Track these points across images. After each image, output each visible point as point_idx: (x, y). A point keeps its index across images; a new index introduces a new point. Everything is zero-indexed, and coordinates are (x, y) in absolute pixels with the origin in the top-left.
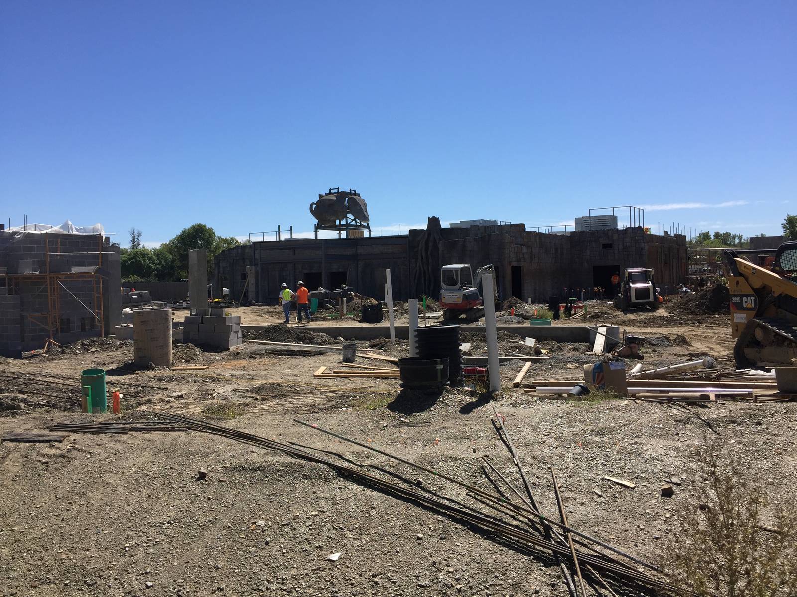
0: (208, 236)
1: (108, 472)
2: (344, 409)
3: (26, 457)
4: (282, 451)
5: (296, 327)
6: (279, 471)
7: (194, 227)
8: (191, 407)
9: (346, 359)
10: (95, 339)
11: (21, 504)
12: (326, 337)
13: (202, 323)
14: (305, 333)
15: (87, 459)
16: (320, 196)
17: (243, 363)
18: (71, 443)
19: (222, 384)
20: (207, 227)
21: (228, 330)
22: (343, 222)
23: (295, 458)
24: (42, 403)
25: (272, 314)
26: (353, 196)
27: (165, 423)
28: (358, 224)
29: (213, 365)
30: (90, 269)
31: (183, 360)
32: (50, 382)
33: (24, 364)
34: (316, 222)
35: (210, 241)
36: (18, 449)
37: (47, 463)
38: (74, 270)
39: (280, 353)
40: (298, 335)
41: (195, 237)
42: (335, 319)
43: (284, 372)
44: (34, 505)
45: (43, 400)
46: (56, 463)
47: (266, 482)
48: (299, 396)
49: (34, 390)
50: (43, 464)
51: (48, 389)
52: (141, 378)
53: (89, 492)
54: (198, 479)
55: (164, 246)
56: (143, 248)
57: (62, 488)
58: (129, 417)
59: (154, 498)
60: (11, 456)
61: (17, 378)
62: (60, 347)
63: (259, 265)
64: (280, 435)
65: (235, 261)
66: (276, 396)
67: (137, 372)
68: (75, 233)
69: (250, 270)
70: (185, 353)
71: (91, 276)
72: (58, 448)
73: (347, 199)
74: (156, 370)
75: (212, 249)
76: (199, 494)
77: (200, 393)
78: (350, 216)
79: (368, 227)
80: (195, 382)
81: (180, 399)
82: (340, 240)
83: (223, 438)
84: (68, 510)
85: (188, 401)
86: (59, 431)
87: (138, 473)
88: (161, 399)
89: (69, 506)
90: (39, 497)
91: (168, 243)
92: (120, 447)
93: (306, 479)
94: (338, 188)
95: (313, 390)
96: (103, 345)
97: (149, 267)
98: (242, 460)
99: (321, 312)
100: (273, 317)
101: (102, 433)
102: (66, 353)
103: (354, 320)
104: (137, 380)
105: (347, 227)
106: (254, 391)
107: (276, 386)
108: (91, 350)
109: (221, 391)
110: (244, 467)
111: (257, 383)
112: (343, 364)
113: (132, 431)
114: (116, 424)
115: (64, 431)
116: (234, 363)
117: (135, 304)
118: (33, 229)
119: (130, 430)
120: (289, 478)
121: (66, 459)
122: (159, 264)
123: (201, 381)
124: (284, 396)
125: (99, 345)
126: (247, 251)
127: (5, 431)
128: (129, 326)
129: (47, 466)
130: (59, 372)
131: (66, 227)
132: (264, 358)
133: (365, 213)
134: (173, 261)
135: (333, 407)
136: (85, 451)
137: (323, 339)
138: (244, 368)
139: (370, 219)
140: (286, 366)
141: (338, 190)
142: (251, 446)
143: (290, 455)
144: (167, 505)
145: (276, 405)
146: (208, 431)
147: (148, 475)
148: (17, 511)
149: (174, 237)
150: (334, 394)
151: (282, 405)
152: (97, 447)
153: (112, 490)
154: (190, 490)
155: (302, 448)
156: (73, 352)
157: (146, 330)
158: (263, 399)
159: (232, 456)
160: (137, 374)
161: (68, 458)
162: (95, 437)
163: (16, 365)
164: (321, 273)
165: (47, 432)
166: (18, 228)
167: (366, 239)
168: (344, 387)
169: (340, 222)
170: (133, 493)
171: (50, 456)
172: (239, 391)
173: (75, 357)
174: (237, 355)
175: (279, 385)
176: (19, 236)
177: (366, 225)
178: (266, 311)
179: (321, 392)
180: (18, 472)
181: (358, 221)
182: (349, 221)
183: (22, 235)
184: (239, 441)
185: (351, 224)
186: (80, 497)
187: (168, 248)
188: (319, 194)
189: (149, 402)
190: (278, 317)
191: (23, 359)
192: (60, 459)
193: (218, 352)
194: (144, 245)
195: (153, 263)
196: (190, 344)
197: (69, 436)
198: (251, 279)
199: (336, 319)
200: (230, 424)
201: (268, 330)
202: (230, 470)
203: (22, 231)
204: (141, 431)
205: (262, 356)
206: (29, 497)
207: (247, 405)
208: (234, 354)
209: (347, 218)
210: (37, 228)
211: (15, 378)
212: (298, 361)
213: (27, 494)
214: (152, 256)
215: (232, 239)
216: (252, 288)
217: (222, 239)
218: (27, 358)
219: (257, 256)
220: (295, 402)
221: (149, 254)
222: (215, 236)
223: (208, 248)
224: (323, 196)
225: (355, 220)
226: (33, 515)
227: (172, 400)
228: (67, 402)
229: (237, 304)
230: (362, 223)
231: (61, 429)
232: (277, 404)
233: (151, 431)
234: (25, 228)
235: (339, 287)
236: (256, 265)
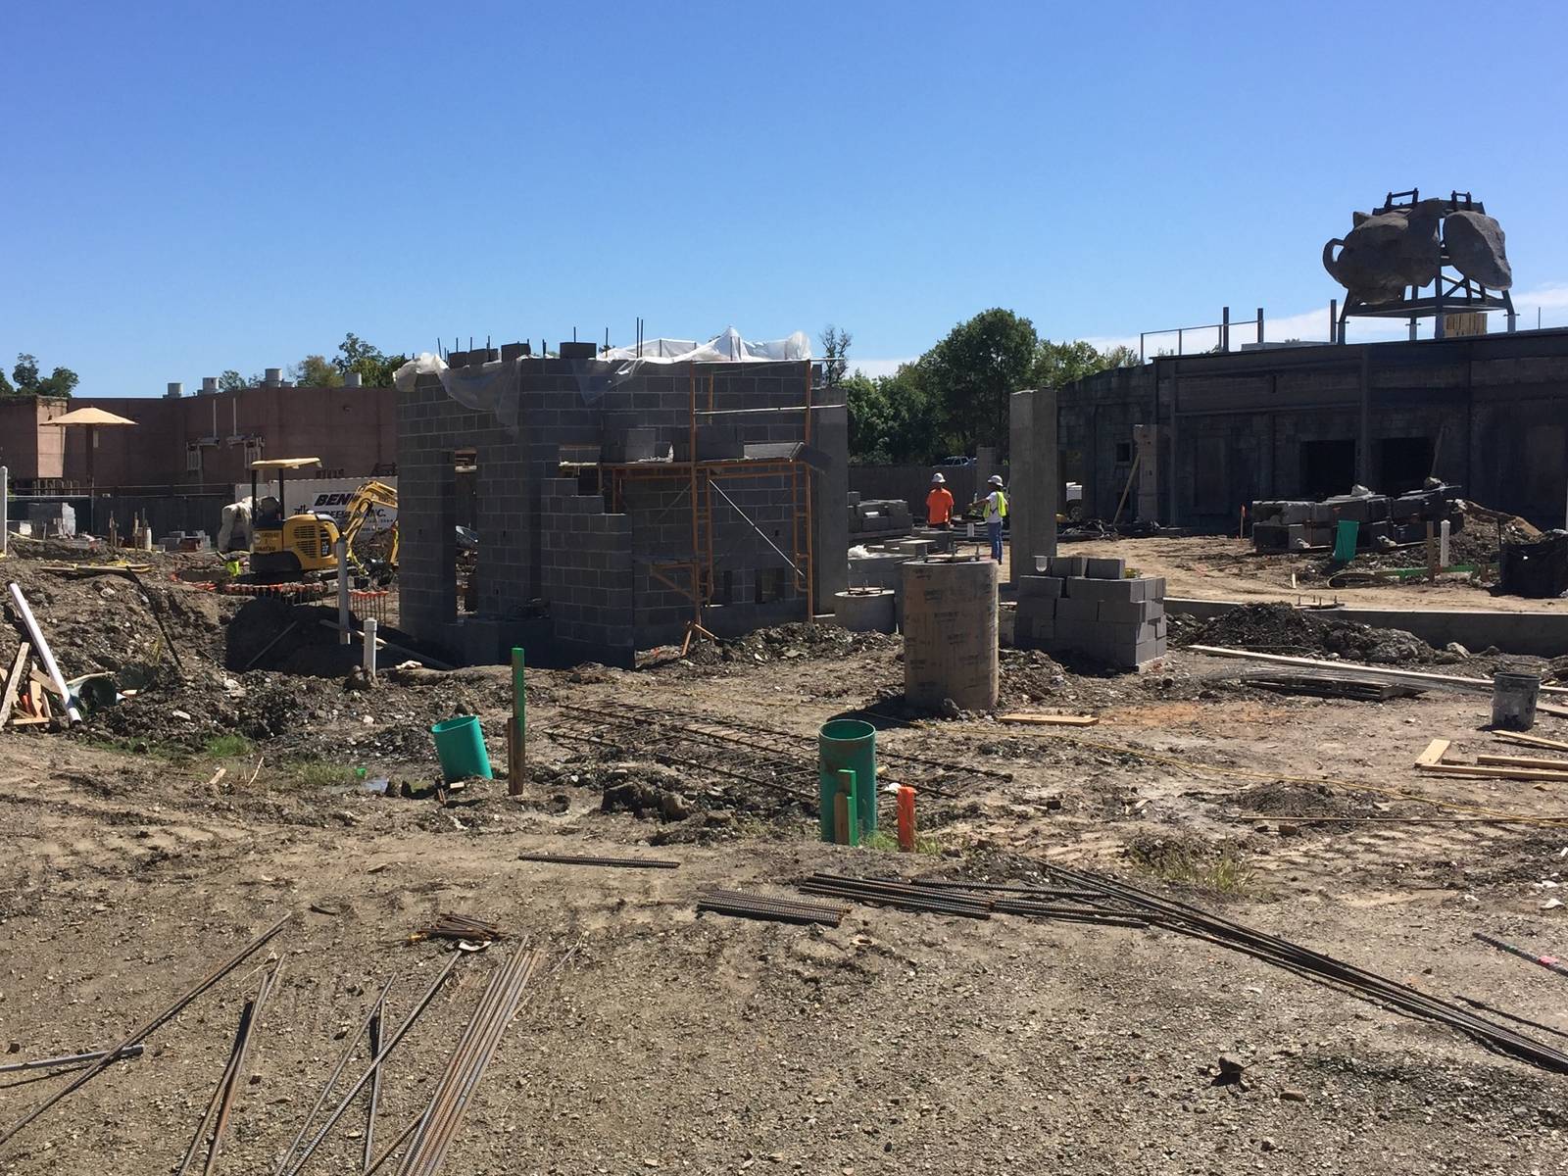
0: (1018, 339)
1: (969, 1024)
2: (1550, 884)
3: (763, 958)
4: (1454, 1025)
5: (1312, 607)
6: (1462, 1091)
7: (982, 318)
8: (1085, 836)
9: (1503, 719)
10: (796, 625)
11: (777, 1088)
12: (1410, 642)
13: (1064, 594)
14: (1348, 627)
15: (909, 980)
16: (1358, 218)
17: (1188, 711)
18: (859, 932)
19: (1149, 775)
20: (1017, 318)
21: (1133, 616)
22: (1427, 292)
23: (1500, 1053)
24: (713, 793)
25: (1219, 560)
26: (1460, 212)
27: (1076, 895)
28: (1475, 295)
29: (1104, 713)
30: (784, 449)
31: (1025, 697)
32: (722, 738)
33: (648, 684)
34: (1341, 293)
35: (1022, 358)
36: (739, 934)
37: (816, 980)
38: (752, 452)
39: (1286, 688)
40: (1327, 634)
41: (984, 345)
42: (1410, 581)
43: (1321, 749)
44: (809, 1093)
45: (714, 784)
46: (836, 984)
47: (1429, 1119)
48: (1391, 828)
49: (692, 759)
50: (806, 981)
51: (721, 757)
52: (934, 740)
53: (936, 1075)
54: (1219, 1081)
55: (907, 370)
56: (856, 376)
57: (865, 1054)
58: (980, 870)
59: (1110, 1118)
60: (726, 952)
61: (645, 721)
62: (719, 644)
63: (1173, 421)
64: (1428, 971)
65: (1100, 410)
66: (1320, 824)
67: (915, 723)
68: (747, 358)
69: (1145, 436)
70: (1028, 676)
71: (788, 468)
72: (831, 942)
73: (1442, 221)
74: (961, 719)
75: (1028, 375)
76: (1234, 1128)
77: (1097, 795)
78: (1450, 273)
79: (1506, 303)
80: (1078, 764)
81: (1051, 811)
82: (1413, 345)
83: (1257, 962)
84: (894, 1122)
85: (1075, 820)
86: (821, 893)
87: (1050, 1040)
88: (1002, 807)
89: (893, 1110)
90: (815, 1073)
91: (916, 363)
92: (979, 955)
93: (1555, 1126)
94: (1415, 193)
95: (1433, 816)
96: (815, 642)
97: (871, 426)
98: (1333, 1037)
99: (1367, 561)
100: (1220, 570)
101: (926, 910)
102: (732, 660)
103: (1476, 586)
104: (924, 746)
105: (1438, 305)
106: (1249, 802)
107: (1316, 794)
108: (789, 654)
109: (1154, 795)
110: (1351, 1064)
111: (1253, 778)
112: (1498, 735)
113: (998, 910)
114: (950, 886)
115: (834, 895)
116: (1163, 710)
117: (874, 535)
118: (656, 352)
119: (993, 908)
120: (1497, 1120)
121: (859, 977)
122: (894, 418)
123: (1093, 761)
124: (1345, 826)
125: (805, 641)
126: (1134, 382)
127: (699, 883)
128: (868, 593)
129: (818, 989)
130: (732, 711)
131: (725, 343)
132: (1243, 700)
133: (1499, 262)
134: (929, 409)
135: (1509, 875)
136: (900, 958)
137: (1404, 647)
138: (1196, 729)
139: (1513, 278)
140: (1320, 731)
141: (1415, 198)
142: (1349, 999)
143: (1481, 1042)
144: (1151, 1146)
145: (1327, 851)
146: (1204, 934)
147: (1076, 1048)
148: (772, 1107)
149: (933, 347)
150: (1501, 833)
151: (1348, 855)
152: (925, 949)
153: (993, 1078)
154: (1204, 1112)
155: (1512, 1025)
156: (747, 657)
157: (936, 615)
158: (1285, 832)
159: (1303, 1022)
160: (916, 727)
161: (863, 972)
162: (910, 917)
163: (630, 686)
164: (1352, 444)
165: (792, 895)
166: (624, 349)
167: (1498, 338)
168: (1527, 812)
169: (1415, 293)
170: (1050, 1097)
171: (819, 964)
172: (1204, 800)
173: (756, 671)
174: (1164, 689)
175: (1321, 790)
176: (626, 371)
177: (1502, 297)
178: (1198, 551)
179: (1458, 822)
180: (752, 996)
181: (1474, 285)
182: (1446, 287)
183: (634, 366)
184: (1308, 979)
185: (1452, 295)
186: (917, 1089)
187: (916, 376)
188: (1355, 213)
189: (973, 812)
190: (1235, 571)
191: (639, 670)
192: (844, 974)
193: (1109, 677)
194: (857, 371)
195: (880, 415)
196: (1037, 652)
197: (849, 912)
198: (1146, 460)
199: (1418, 583)
200: (1260, 918)
201: (1236, 615)
202: (1309, 1068)
203: (632, 357)
204: (1020, 914)
205: (1237, 693)
206: (792, 1070)
207: (1243, 845)
208: (1158, 684)
209: (1439, 278)
210: (664, 350)
211: (639, 722)
212: (1349, 714)
213: (785, 1063)
214: (877, 398)
215: (1081, 347)
216: (1149, 485)
217: (1052, 347)
218: (648, 667)
219: (1165, 398)
220: (1384, 847)
221: (869, 393)
222: (1036, 340)
223: (1018, 373)
224: (1367, 218)
225: (1465, 284)
226: (813, 1121)
227: (1030, 810)
228: (768, 794)
229: (1111, 530)
230: (1488, 292)
231: (824, 888)
232: (1329, 848)
233: (1048, 916)
234: (639, 352)
235: (1419, 485)
236: (1161, 420)
